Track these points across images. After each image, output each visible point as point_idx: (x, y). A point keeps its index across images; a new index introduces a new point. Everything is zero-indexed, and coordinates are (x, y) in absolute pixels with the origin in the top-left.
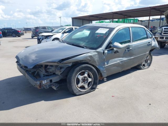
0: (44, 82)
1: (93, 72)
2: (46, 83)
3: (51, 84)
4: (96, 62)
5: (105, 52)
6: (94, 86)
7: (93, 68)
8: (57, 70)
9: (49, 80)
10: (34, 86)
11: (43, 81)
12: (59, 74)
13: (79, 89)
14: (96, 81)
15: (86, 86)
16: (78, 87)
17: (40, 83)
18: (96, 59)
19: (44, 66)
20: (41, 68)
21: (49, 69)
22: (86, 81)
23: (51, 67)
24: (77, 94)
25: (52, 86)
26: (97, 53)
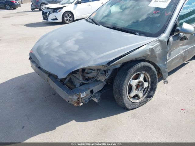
0: (83, 95)
1: (152, 73)
2: (85, 95)
3: (92, 97)
4: (156, 57)
5: (170, 39)
6: (151, 94)
7: (152, 67)
8: (99, 75)
9: (89, 92)
10: (68, 101)
11: (81, 94)
12: (103, 80)
13: (131, 100)
14: (154, 86)
15: (141, 95)
16: (130, 97)
17: (78, 98)
18: (157, 52)
19: (80, 70)
20: (76, 73)
21: (87, 73)
22: (140, 88)
23: (90, 71)
24: (130, 108)
25: (93, 99)
26: (159, 43)
